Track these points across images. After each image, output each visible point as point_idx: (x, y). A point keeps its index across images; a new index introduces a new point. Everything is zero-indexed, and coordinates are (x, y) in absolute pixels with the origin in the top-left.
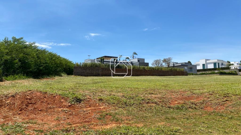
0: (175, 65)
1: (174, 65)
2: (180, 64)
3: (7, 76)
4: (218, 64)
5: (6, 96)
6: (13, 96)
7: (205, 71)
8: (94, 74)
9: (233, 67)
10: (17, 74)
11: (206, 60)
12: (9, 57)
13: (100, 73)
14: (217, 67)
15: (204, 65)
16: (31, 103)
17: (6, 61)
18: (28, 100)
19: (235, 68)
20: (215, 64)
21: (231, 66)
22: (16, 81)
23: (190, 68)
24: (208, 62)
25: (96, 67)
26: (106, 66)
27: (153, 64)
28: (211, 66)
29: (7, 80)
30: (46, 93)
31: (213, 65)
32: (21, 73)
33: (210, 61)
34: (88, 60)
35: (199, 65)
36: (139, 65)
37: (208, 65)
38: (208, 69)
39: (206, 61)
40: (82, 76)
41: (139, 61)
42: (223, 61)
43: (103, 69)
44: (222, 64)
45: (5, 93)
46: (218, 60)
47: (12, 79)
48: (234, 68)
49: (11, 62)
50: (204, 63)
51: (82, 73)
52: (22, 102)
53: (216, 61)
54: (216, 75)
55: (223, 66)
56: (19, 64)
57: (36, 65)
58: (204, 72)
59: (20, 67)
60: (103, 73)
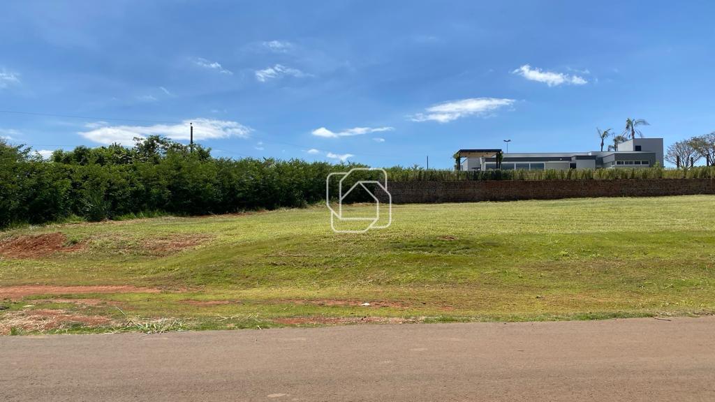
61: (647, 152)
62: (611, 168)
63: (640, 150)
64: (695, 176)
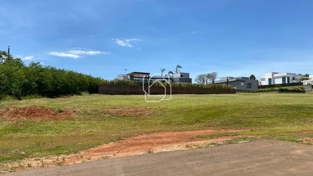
0: (230, 80)
1: (227, 80)
2: (235, 80)
3: (25, 96)
4: (288, 78)
5: (20, 109)
6: (24, 109)
7: (271, 87)
8: (121, 92)
9: (306, 82)
10: (33, 94)
11: (273, 73)
12: (27, 81)
13: (128, 91)
14: (287, 83)
15: (270, 80)
16: (33, 113)
17: (25, 83)
18: (32, 111)
19: (308, 83)
20: (284, 78)
21: (304, 81)
22: (32, 100)
23: (249, 83)
24: (275, 75)
25: (124, 84)
26: (135, 83)
27: (197, 79)
28: (279, 81)
29: (25, 99)
30: (43, 107)
31: (281, 79)
32: (37, 93)
33: (278, 74)
34: (121, 76)
35: (263, 80)
36: (180, 81)
37: (275, 80)
38: (275, 85)
39: (273, 75)
40: (107, 94)
41: (182, 76)
42: (295, 74)
43: (131, 87)
44: (294, 79)
45: (20, 107)
46: (287, 73)
47: (29, 98)
48: (306, 84)
49: (29, 84)
50: (271, 77)
51: (108, 91)
52: (28, 112)
53: (284, 74)
54: (275, 92)
55: (295, 81)
56: (36, 85)
57: (53, 84)
58: (270, 89)
59: (36, 88)
60: (131, 91)
61: (185, 78)
62: (178, 83)
63: (182, 77)
64: (212, 87)
